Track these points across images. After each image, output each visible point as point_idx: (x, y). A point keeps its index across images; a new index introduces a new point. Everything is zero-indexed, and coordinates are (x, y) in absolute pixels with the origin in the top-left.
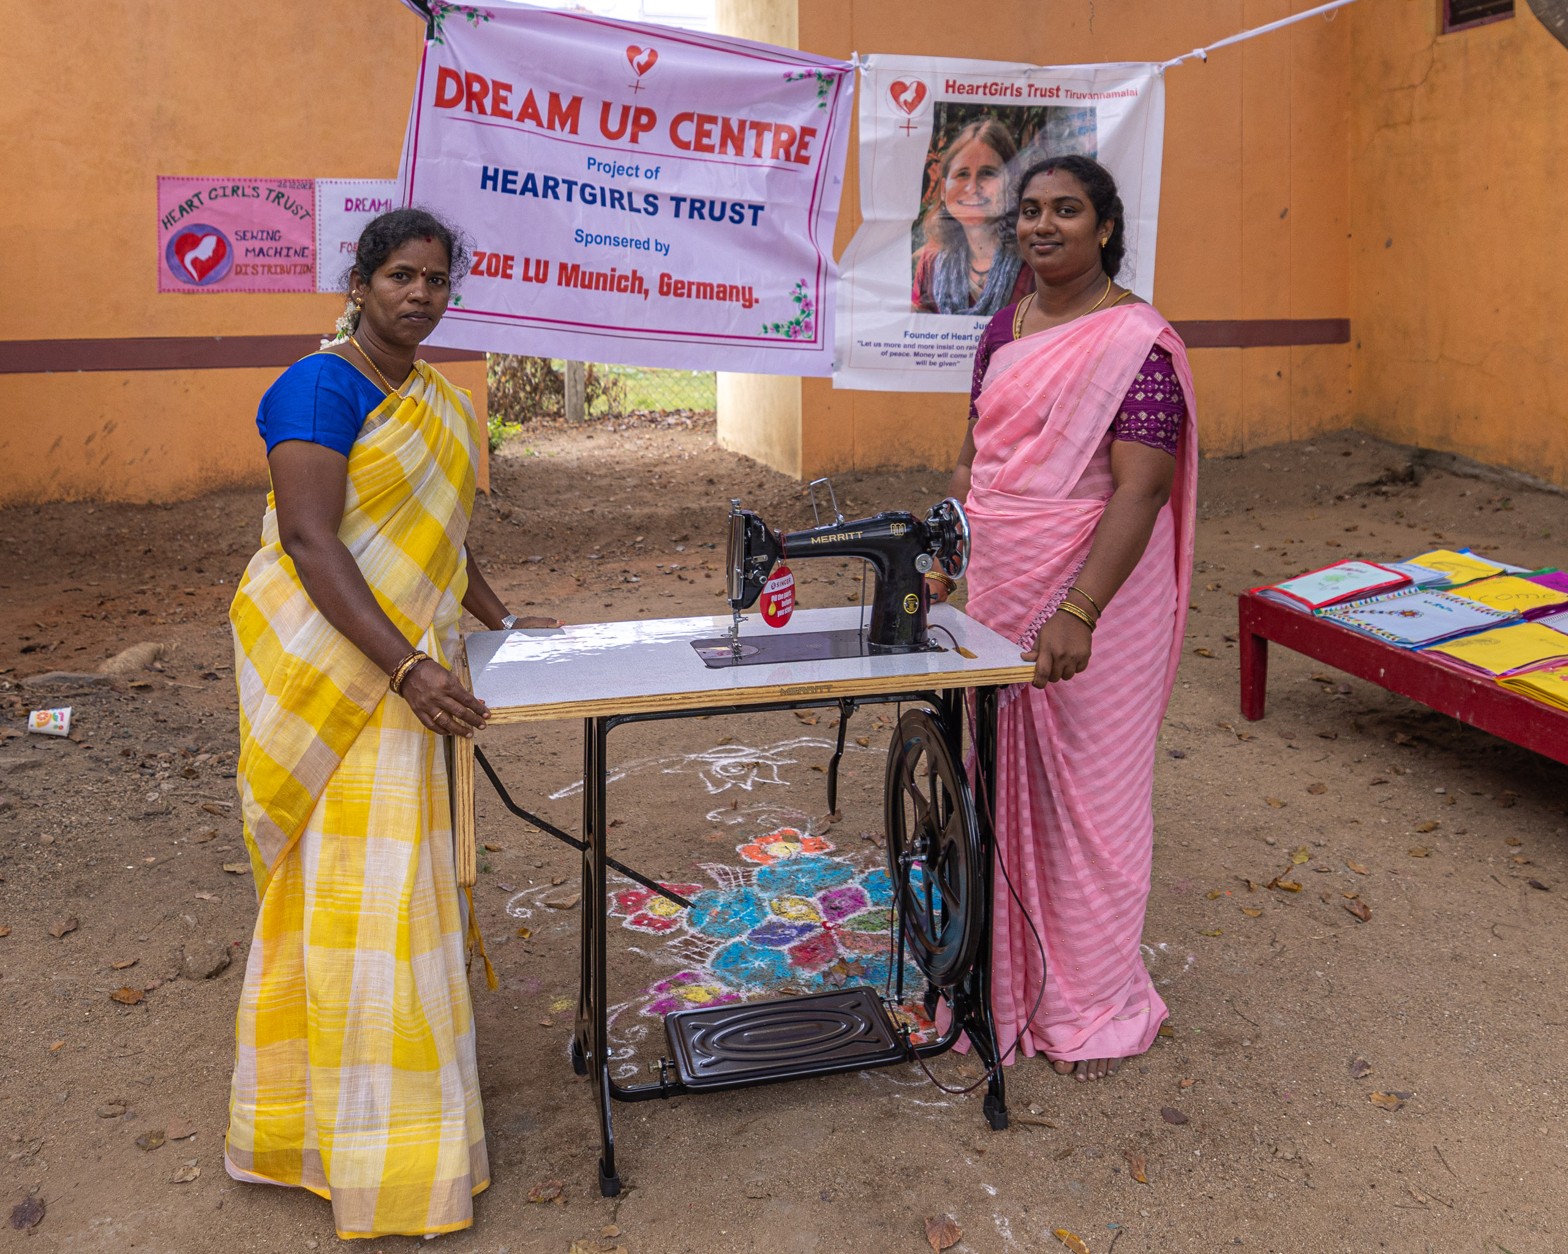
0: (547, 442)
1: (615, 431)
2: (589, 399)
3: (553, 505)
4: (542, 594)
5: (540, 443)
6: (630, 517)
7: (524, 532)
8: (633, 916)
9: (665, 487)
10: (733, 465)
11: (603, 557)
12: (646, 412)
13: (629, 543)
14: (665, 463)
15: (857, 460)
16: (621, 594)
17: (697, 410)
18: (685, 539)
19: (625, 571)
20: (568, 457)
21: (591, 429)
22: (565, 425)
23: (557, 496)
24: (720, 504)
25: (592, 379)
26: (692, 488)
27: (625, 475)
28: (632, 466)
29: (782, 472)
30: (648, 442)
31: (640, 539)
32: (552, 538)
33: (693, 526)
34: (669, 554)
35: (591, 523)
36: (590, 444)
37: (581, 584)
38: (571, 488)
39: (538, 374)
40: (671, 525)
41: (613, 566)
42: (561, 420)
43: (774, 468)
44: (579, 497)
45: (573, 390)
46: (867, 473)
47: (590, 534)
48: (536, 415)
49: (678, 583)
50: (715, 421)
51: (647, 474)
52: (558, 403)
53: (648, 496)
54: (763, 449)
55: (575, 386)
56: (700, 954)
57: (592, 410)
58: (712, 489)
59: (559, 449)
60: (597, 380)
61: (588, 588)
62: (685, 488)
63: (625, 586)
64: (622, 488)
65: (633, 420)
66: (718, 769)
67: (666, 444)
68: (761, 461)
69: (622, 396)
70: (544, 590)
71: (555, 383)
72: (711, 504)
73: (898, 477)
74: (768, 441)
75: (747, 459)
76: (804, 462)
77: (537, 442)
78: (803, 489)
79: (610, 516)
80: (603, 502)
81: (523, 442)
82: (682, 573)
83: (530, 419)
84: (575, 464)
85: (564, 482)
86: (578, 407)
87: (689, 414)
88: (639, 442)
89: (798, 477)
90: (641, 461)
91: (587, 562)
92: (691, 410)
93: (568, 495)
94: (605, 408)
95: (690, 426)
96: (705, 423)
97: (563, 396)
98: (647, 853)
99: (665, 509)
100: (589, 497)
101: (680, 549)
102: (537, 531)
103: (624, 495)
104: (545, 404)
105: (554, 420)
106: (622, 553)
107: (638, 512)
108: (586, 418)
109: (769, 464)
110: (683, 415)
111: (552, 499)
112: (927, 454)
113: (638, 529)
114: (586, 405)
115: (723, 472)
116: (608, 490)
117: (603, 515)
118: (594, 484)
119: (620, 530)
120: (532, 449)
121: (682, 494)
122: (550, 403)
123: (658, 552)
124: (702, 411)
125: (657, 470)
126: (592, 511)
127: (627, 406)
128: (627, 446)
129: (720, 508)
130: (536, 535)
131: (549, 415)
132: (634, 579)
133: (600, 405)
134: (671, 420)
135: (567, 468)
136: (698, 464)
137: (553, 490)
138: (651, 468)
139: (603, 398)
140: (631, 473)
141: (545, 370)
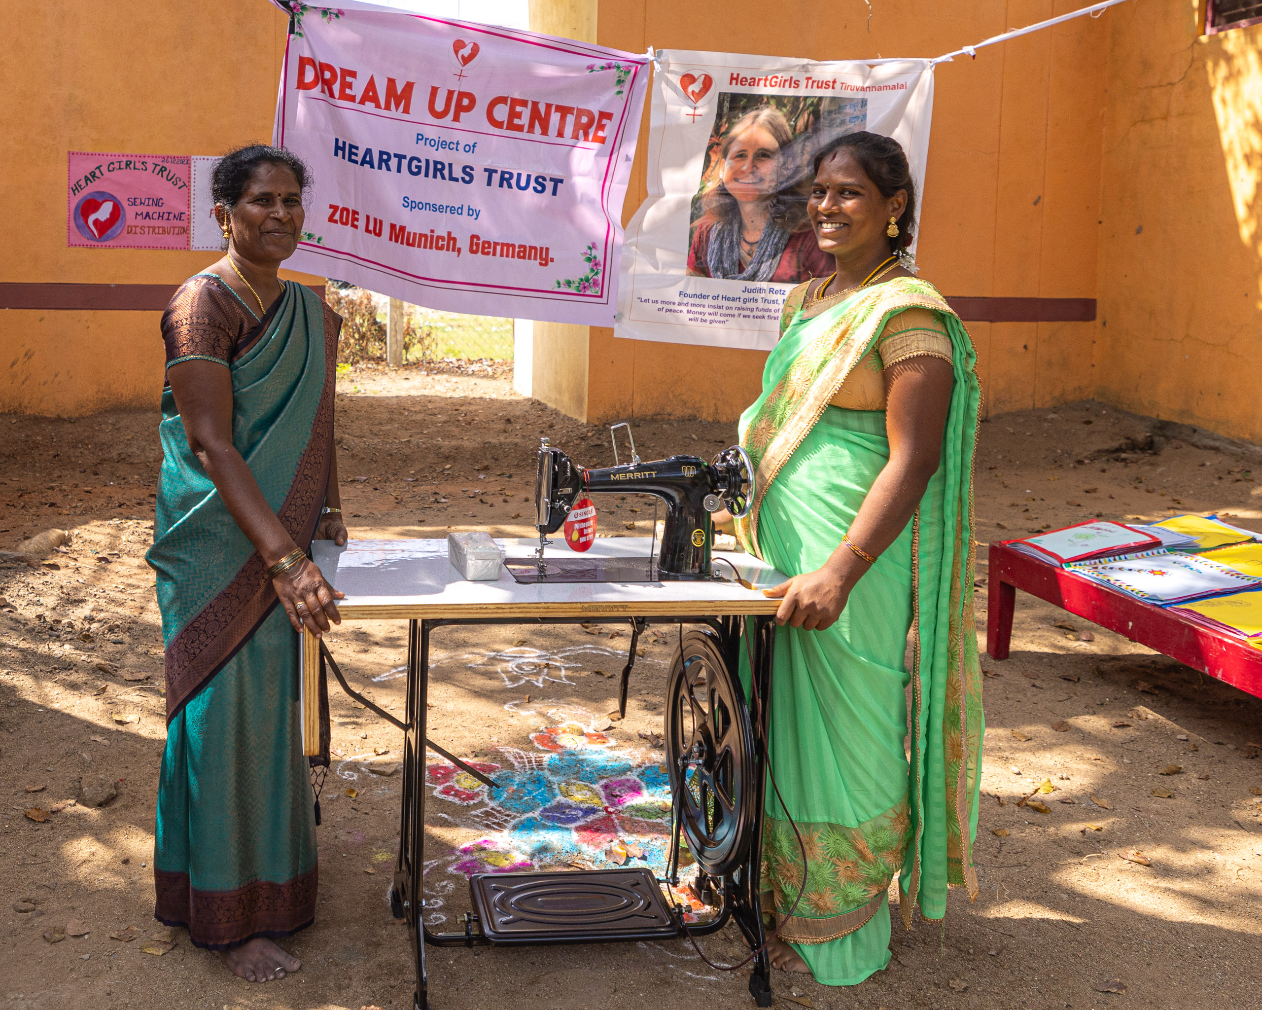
0: (371, 381)
1: (428, 375)
2: (406, 347)
3: (376, 435)
4: (367, 508)
5: (365, 382)
6: (440, 448)
7: (353, 456)
8: (442, 786)
9: (470, 424)
10: (527, 408)
11: (417, 480)
12: (454, 360)
13: (439, 470)
14: (470, 403)
15: (636, 409)
16: (432, 512)
17: (496, 361)
18: (486, 468)
19: (435, 493)
20: (389, 395)
21: (408, 372)
22: (387, 368)
23: (380, 427)
24: (516, 440)
25: (409, 331)
26: (493, 425)
27: (436, 412)
28: (442, 405)
29: (569, 415)
30: (456, 385)
31: (448, 466)
32: (376, 462)
33: (493, 458)
34: (473, 481)
35: (407, 451)
36: (406, 384)
37: (399, 502)
38: (391, 420)
39: (366, 324)
40: (474, 457)
41: (425, 488)
42: (384, 363)
43: (563, 412)
44: (398, 428)
45: (394, 339)
46: (644, 420)
47: (407, 460)
48: (363, 358)
49: (480, 506)
50: (511, 370)
51: (455, 412)
52: (381, 349)
53: (455, 431)
54: (554, 395)
55: (395, 336)
56: (498, 824)
57: (409, 357)
58: (509, 428)
59: (381, 388)
60: (414, 331)
61: (404, 506)
62: (487, 425)
63: (435, 506)
64: (434, 423)
65: (443, 365)
66: (514, 666)
67: (471, 387)
68: (551, 405)
69: (434, 345)
70: (368, 505)
71: (380, 332)
72: (509, 440)
73: (671, 424)
74: (559, 389)
75: (539, 404)
76: (590, 408)
77: (363, 381)
78: (588, 431)
79: (424, 446)
80: (418, 434)
81: (352, 381)
82: (485, 498)
83: (358, 362)
84: (395, 401)
85: (385, 416)
86: (398, 353)
87: (490, 363)
88: (448, 385)
89: (584, 420)
90: (450, 401)
91: (404, 484)
92: (491, 360)
93: (389, 427)
94: (419, 355)
95: (491, 373)
96: (504, 372)
97: (385, 343)
98: (453, 734)
99: (469, 442)
100: (406, 429)
101: (482, 476)
102: (363, 456)
103: (435, 429)
104: (370, 349)
105: (378, 364)
106: (433, 478)
107: (447, 444)
108: (405, 363)
109: (558, 409)
110: (485, 363)
111: (375, 429)
112: (697, 405)
113: (447, 458)
114: (404, 351)
115: (518, 413)
116: (422, 424)
117: (418, 446)
118: (410, 419)
119: (432, 458)
120: (359, 387)
121: (484, 430)
122: (374, 348)
123: (463, 479)
124: (501, 361)
125: (462, 409)
126: (409, 441)
127: (438, 353)
128: (438, 387)
129: (516, 444)
130: (363, 459)
131: (373, 359)
132: (443, 500)
133: (415, 353)
134: (475, 367)
135: (388, 404)
136: (498, 405)
137: (376, 422)
138: (458, 407)
139: (418, 346)
140: (441, 410)
141: (371, 321)
